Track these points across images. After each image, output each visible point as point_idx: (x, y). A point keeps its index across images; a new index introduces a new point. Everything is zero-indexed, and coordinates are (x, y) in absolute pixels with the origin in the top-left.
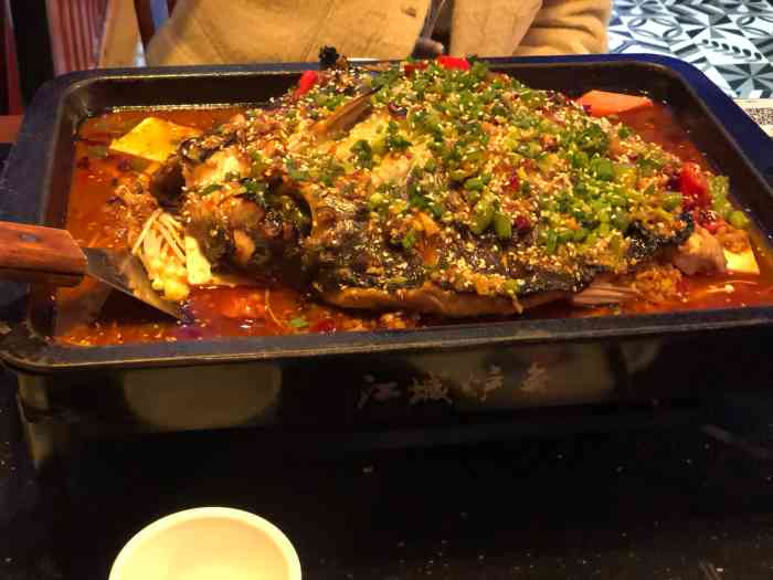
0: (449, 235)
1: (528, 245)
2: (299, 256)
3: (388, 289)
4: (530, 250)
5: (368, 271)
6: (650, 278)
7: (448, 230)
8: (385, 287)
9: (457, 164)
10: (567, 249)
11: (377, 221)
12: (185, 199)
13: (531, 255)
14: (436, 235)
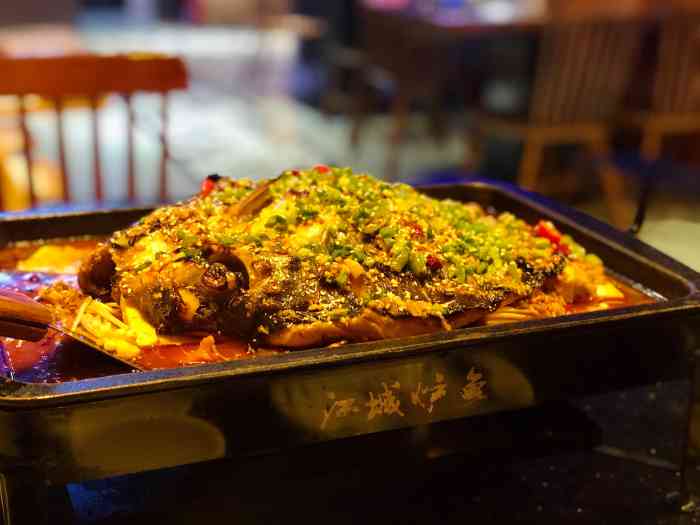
0: (374, 275)
1: (441, 278)
2: (243, 303)
3: (332, 320)
4: (444, 281)
5: (310, 308)
6: (543, 301)
7: (372, 271)
8: (329, 318)
9: (367, 220)
10: (474, 278)
11: (308, 269)
12: (120, 278)
13: (446, 285)
14: (362, 276)
